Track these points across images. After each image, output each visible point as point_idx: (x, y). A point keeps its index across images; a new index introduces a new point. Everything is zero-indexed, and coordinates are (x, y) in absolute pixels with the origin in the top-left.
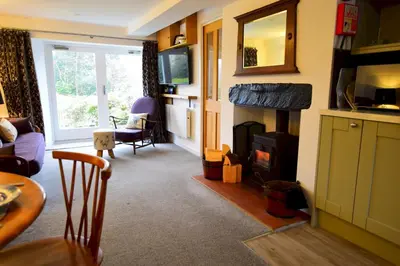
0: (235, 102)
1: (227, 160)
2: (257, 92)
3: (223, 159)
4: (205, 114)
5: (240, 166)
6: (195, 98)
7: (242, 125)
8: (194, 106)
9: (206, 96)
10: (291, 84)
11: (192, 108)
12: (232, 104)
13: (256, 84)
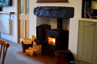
0: (37, 15)
1: (35, 43)
2: (49, 10)
3: (32, 43)
4: (19, 21)
5: (41, 46)
6: (14, 13)
7: (40, 26)
8: (13, 17)
9: (19, 12)
10: (65, 7)
11: (11, 18)
12: (36, 16)
13: (48, 7)
